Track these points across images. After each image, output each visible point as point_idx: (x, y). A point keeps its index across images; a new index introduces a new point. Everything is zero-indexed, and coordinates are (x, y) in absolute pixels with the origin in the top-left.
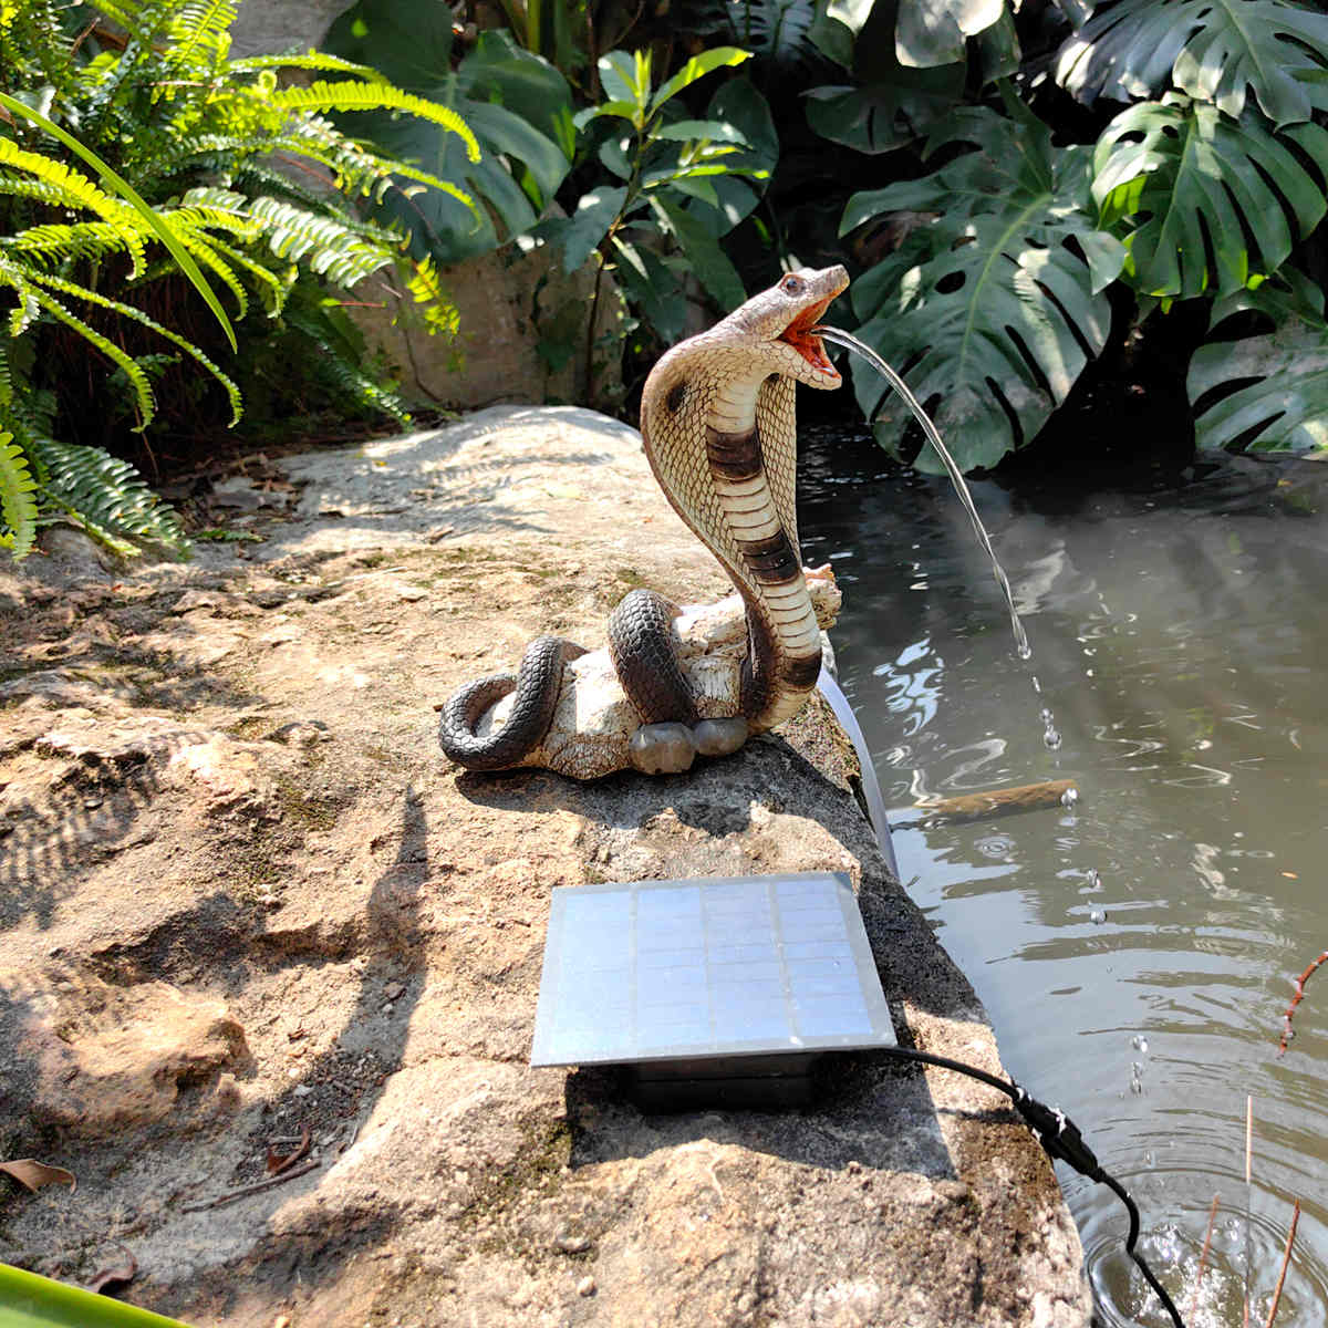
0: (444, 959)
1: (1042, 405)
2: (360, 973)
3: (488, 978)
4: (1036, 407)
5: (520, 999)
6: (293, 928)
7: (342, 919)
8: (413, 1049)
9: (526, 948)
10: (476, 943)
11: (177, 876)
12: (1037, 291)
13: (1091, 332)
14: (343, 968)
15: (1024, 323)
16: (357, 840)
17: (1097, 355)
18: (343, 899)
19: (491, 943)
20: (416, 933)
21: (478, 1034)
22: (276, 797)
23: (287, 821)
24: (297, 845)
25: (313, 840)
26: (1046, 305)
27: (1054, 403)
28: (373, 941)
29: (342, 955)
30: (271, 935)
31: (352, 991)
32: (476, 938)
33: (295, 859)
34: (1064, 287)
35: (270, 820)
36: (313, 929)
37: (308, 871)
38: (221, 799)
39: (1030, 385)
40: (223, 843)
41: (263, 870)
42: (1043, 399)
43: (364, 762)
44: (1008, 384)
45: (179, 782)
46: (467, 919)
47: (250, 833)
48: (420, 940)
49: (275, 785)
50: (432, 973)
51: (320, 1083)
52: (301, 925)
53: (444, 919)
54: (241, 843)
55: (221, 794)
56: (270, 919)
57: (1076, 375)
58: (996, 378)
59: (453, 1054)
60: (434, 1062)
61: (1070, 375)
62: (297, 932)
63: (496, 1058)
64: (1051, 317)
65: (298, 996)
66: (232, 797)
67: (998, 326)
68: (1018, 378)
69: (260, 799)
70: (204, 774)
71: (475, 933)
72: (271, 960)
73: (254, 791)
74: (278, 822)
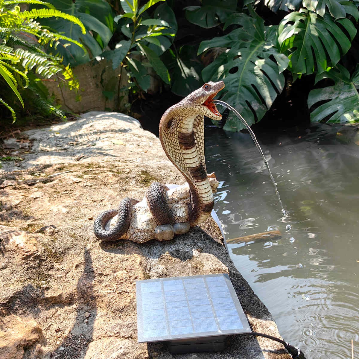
0: (103, 305)
1: (263, 109)
2: (76, 309)
3: (118, 311)
4: (262, 110)
5: (128, 317)
6: (54, 296)
7: (69, 292)
8: (95, 334)
9: (128, 300)
10: (113, 299)
11: (15, 279)
12: (261, 73)
13: (278, 86)
14: (70, 308)
15: (257, 83)
16: (71, 265)
17: (280, 93)
18: (68, 285)
19: (118, 299)
20: (93, 296)
21: (117, 329)
22: (44, 252)
23: (48, 260)
24: (52, 268)
25: (57, 266)
26: (264, 77)
27: (267, 109)
28: (79, 299)
29: (70, 304)
30: (47, 298)
31: (73, 315)
32: (113, 298)
33: (52, 272)
34: (270, 71)
35: (43, 260)
36: (60, 296)
37: (57, 276)
38: (27, 254)
39: (259, 103)
40: (29, 268)
41: (42, 276)
42: (263, 107)
43: (70, 239)
44: (252, 102)
45: (14, 248)
46: (109, 291)
47: (37, 264)
48: (94, 298)
49: (43, 248)
50: (99, 309)
51: (67, 346)
52: (56, 295)
53: (102, 291)
54: (34, 268)
55: (27, 252)
56: (46, 293)
57: (274, 100)
58: (249, 101)
59: (109, 336)
60: (104, 339)
61: (272, 99)
62: (55, 297)
63: (123, 337)
64: (266, 81)
65: (57, 317)
66: (31, 253)
67: (249, 84)
68: (256, 101)
69: (39, 253)
70: (21, 245)
71: (112, 296)
72: (47, 306)
73: (37, 251)
74: (45, 260)
